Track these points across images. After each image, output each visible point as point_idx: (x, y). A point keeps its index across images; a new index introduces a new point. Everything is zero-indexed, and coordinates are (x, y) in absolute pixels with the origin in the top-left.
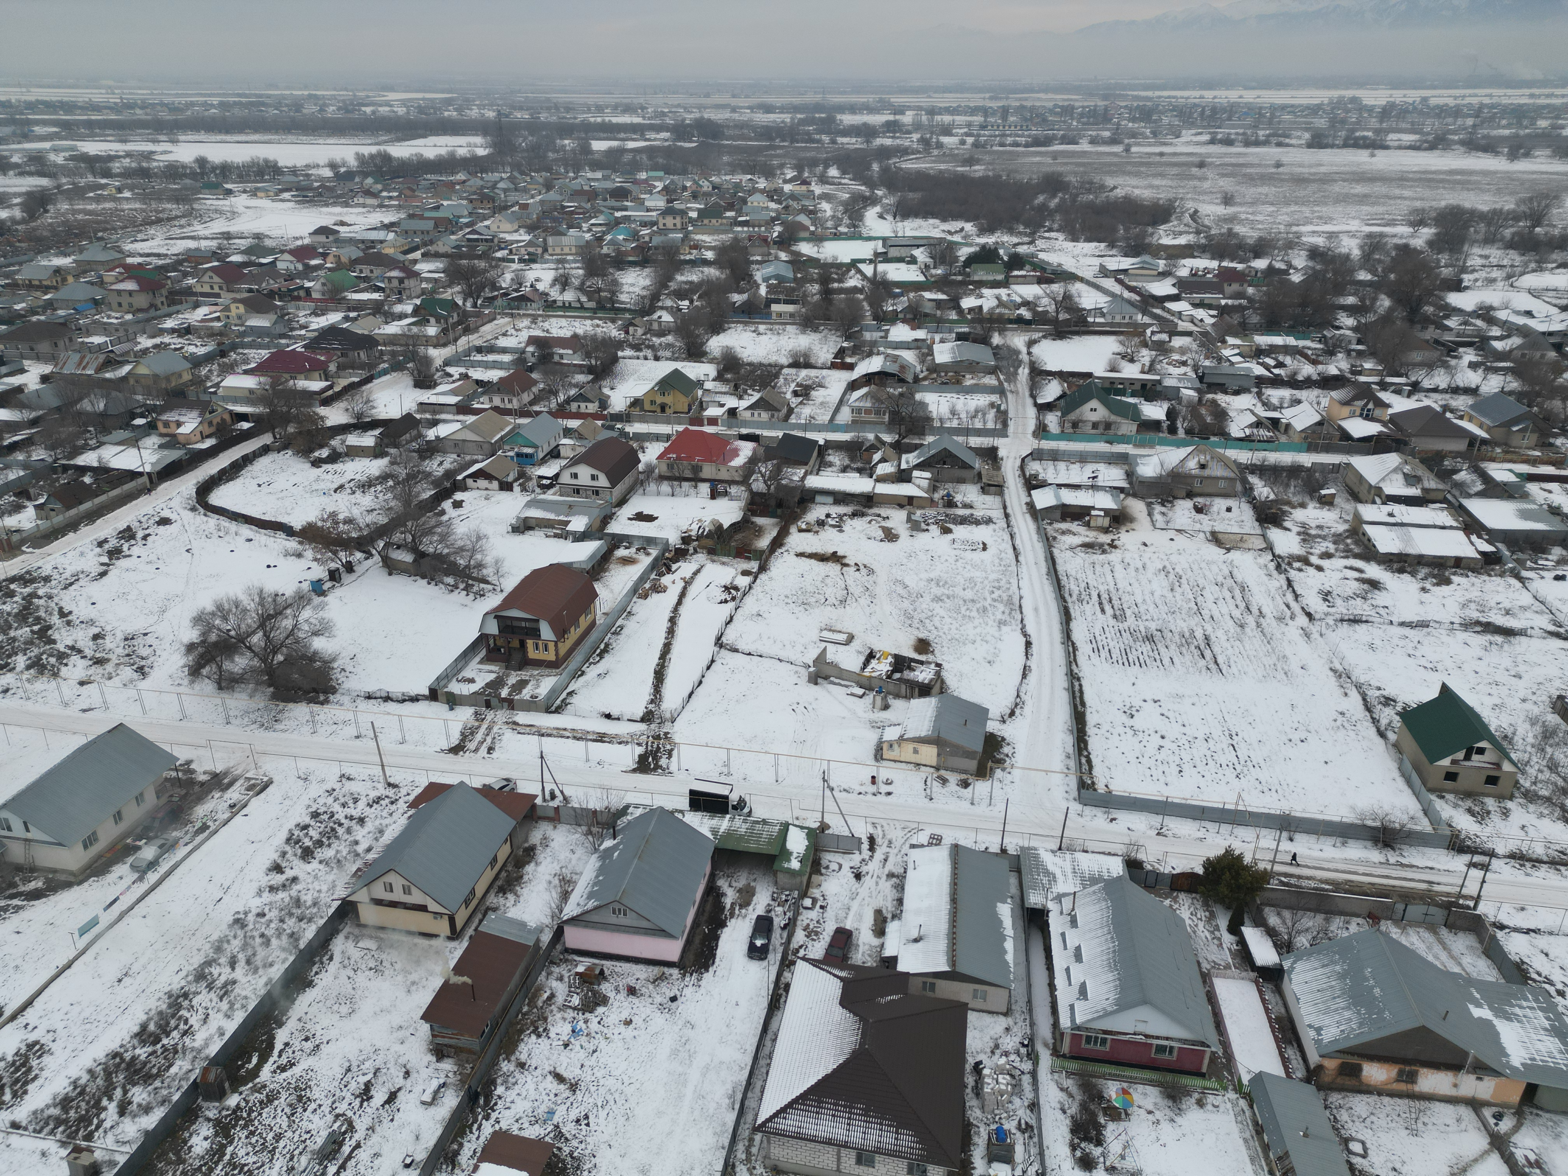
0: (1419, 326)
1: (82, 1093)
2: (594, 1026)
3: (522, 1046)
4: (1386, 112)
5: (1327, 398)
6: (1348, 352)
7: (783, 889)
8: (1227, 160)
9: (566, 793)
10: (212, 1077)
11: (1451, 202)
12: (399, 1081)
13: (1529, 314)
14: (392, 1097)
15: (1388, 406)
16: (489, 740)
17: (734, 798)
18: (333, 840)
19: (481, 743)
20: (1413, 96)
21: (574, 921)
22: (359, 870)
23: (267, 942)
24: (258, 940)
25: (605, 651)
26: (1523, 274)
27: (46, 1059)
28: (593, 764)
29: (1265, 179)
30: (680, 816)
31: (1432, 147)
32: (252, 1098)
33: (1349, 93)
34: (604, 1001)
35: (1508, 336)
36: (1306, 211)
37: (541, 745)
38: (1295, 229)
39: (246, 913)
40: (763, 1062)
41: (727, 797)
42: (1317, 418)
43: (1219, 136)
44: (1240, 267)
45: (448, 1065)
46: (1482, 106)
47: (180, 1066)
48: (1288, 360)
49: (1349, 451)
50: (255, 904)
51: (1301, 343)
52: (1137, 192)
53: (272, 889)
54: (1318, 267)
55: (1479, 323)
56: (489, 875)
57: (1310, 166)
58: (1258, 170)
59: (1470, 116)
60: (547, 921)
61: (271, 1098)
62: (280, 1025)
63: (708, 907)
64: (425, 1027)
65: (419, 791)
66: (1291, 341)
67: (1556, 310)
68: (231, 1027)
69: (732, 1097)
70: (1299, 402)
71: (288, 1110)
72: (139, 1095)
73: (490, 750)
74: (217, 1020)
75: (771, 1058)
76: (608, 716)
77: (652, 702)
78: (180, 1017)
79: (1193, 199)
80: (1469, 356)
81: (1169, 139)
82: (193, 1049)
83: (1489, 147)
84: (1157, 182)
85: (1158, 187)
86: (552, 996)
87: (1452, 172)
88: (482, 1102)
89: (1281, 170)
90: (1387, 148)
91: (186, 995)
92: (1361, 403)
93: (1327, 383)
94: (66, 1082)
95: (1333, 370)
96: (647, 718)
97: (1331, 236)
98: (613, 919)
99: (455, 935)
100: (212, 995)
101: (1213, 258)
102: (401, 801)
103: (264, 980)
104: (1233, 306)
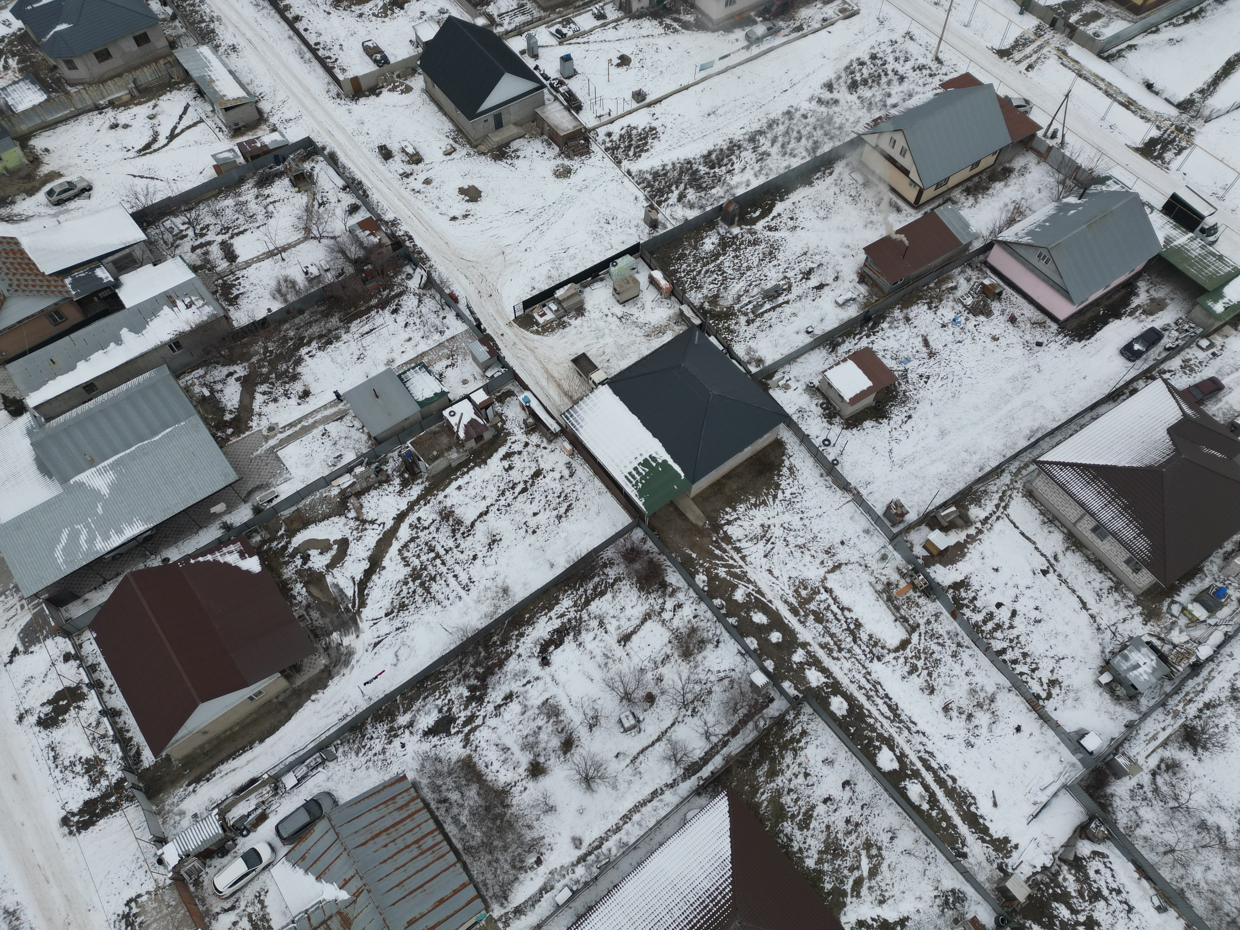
1: (665, 175)
2: (970, 325)
3: (915, 307)
7: (1192, 320)
9: (1067, 139)
10: (731, 208)
12: (830, 280)
14: (820, 287)
16: (1034, 57)
17: (1209, 222)
18: (875, 84)
19: (1027, 57)
21: (1006, 245)
22: (880, 118)
23: (799, 139)
24: (795, 134)
25: (1195, 16)
27: (656, 141)
28: (1106, 124)
30: (1148, 210)
32: (746, 236)
34: (988, 313)
37: (1073, 85)
39: (796, 110)
40: (1073, 426)
41: (1202, 218)
45: (863, 289)
47: (718, 191)
50: (806, 107)
53: (820, 101)
56: (966, 173)
60: (986, 233)
61: (755, 243)
62: (782, 200)
63: (1117, 296)
64: (863, 256)
65: (955, 75)
68: (755, 183)
69: (1034, 432)
71: (761, 255)
72: (691, 195)
73: (1030, 67)
74: (749, 174)
75: (1081, 428)
76: (1149, 86)
77: (1202, 91)
78: (730, 160)
82: (729, 185)
86: (955, 288)
88: (870, 324)
91: (739, 147)
94: (660, 163)
96: (1185, 106)
98: (1034, 260)
99: (916, 205)
100: (753, 156)
102: (937, 78)
103: (785, 164)
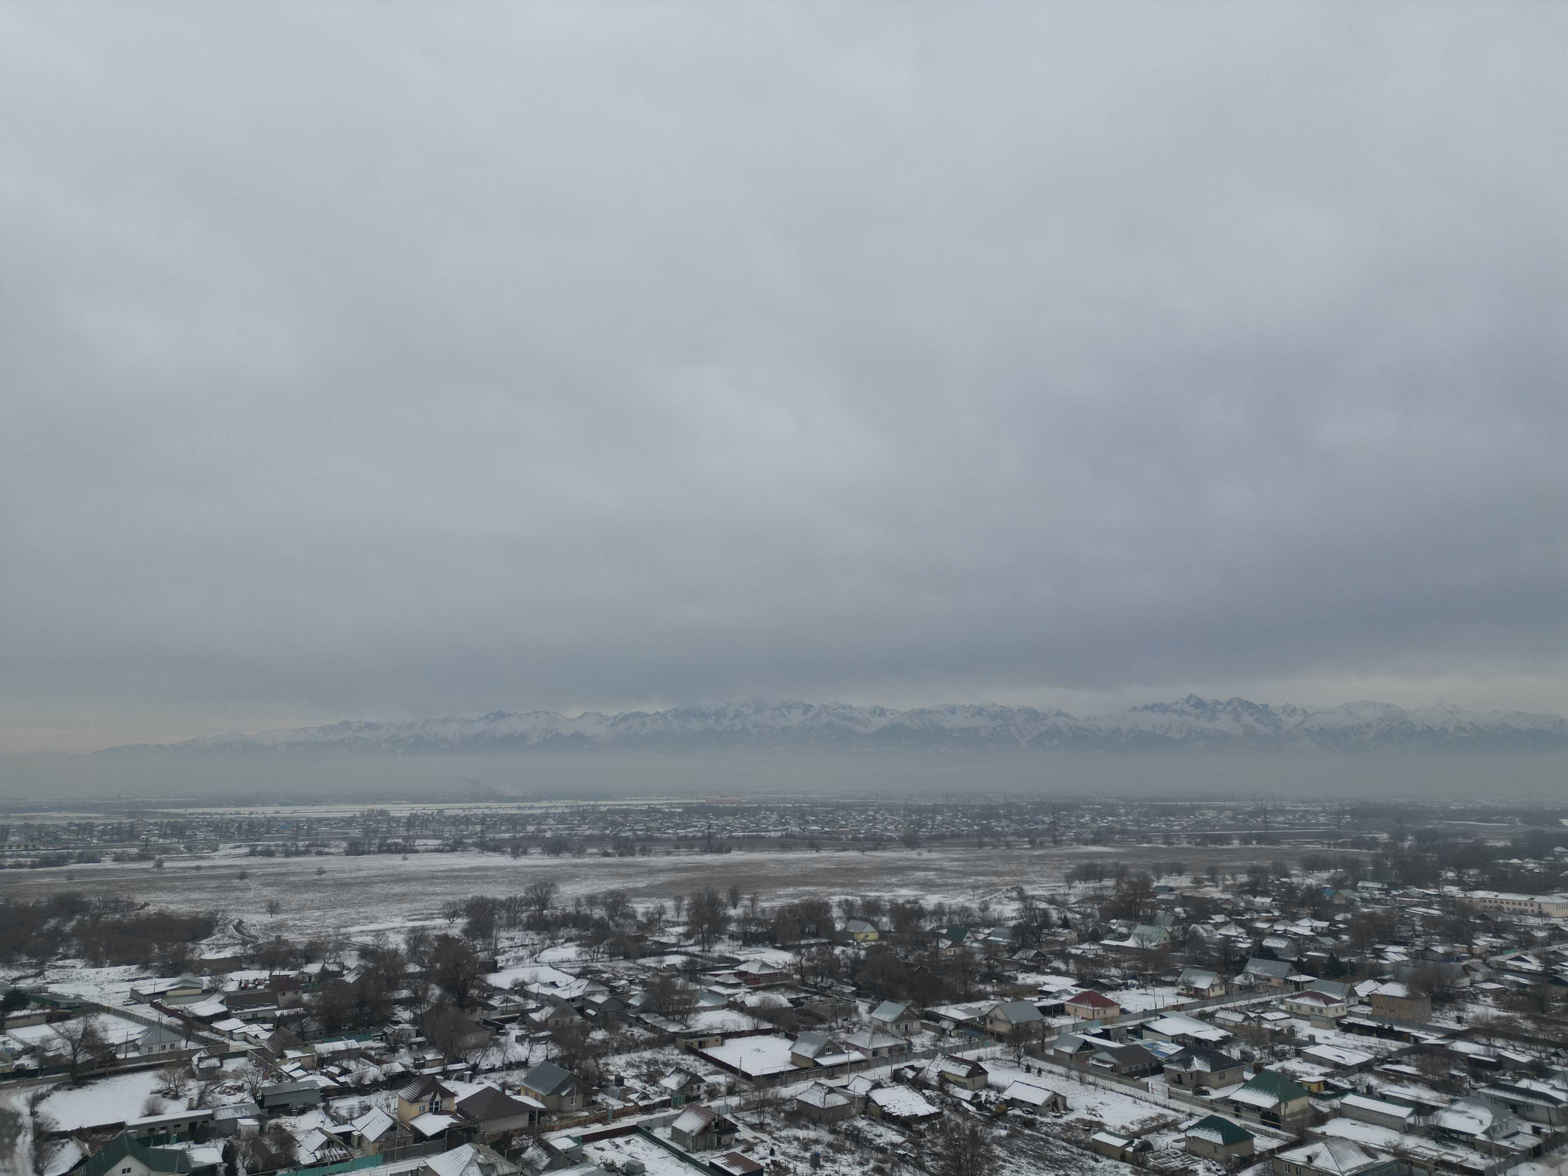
0: (468, 1010)
4: (411, 822)
5: (395, 1099)
6: (410, 1046)
8: (270, 870)
11: (475, 894)
13: (553, 984)
15: (454, 1095)
20: (431, 808)
26: (542, 950)
29: (309, 886)
31: (453, 849)
33: (378, 807)
35: (542, 1007)
36: (352, 913)
38: (343, 930)
42: (389, 1123)
43: (259, 848)
44: (292, 974)
46: (485, 816)
48: (352, 1065)
49: (425, 1153)
51: (363, 1045)
52: (172, 907)
54: (370, 965)
55: (517, 998)
57: (351, 871)
58: (301, 878)
59: (477, 824)
66: (353, 1044)
67: (572, 979)
70: (368, 1108)
79: (236, 910)
80: (515, 1031)
81: (206, 853)
83: (496, 848)
84: (195, 896)
85: (196, 901)
87: (472, 869)
89: (323, 876)
90: (416, 852)
92: (428, 1098)
93: (394, 1082)
95: (398, 1068)
97: (378, 933)
101: (263, 968)
104: (289, 1016)
